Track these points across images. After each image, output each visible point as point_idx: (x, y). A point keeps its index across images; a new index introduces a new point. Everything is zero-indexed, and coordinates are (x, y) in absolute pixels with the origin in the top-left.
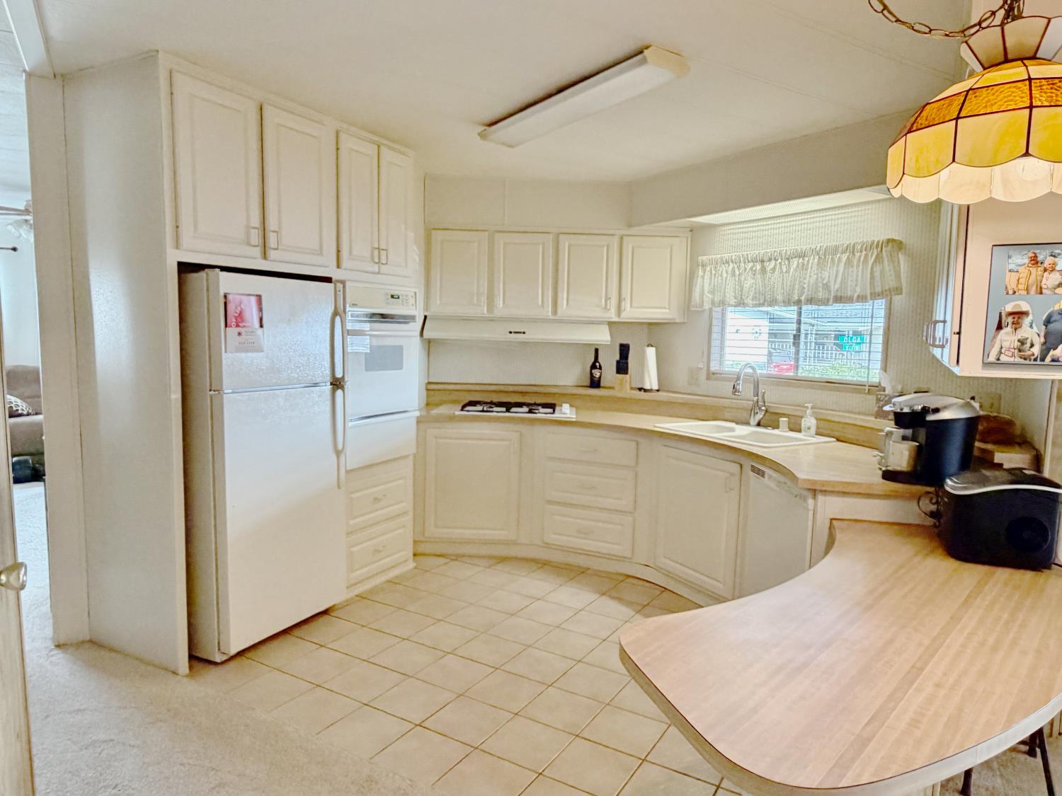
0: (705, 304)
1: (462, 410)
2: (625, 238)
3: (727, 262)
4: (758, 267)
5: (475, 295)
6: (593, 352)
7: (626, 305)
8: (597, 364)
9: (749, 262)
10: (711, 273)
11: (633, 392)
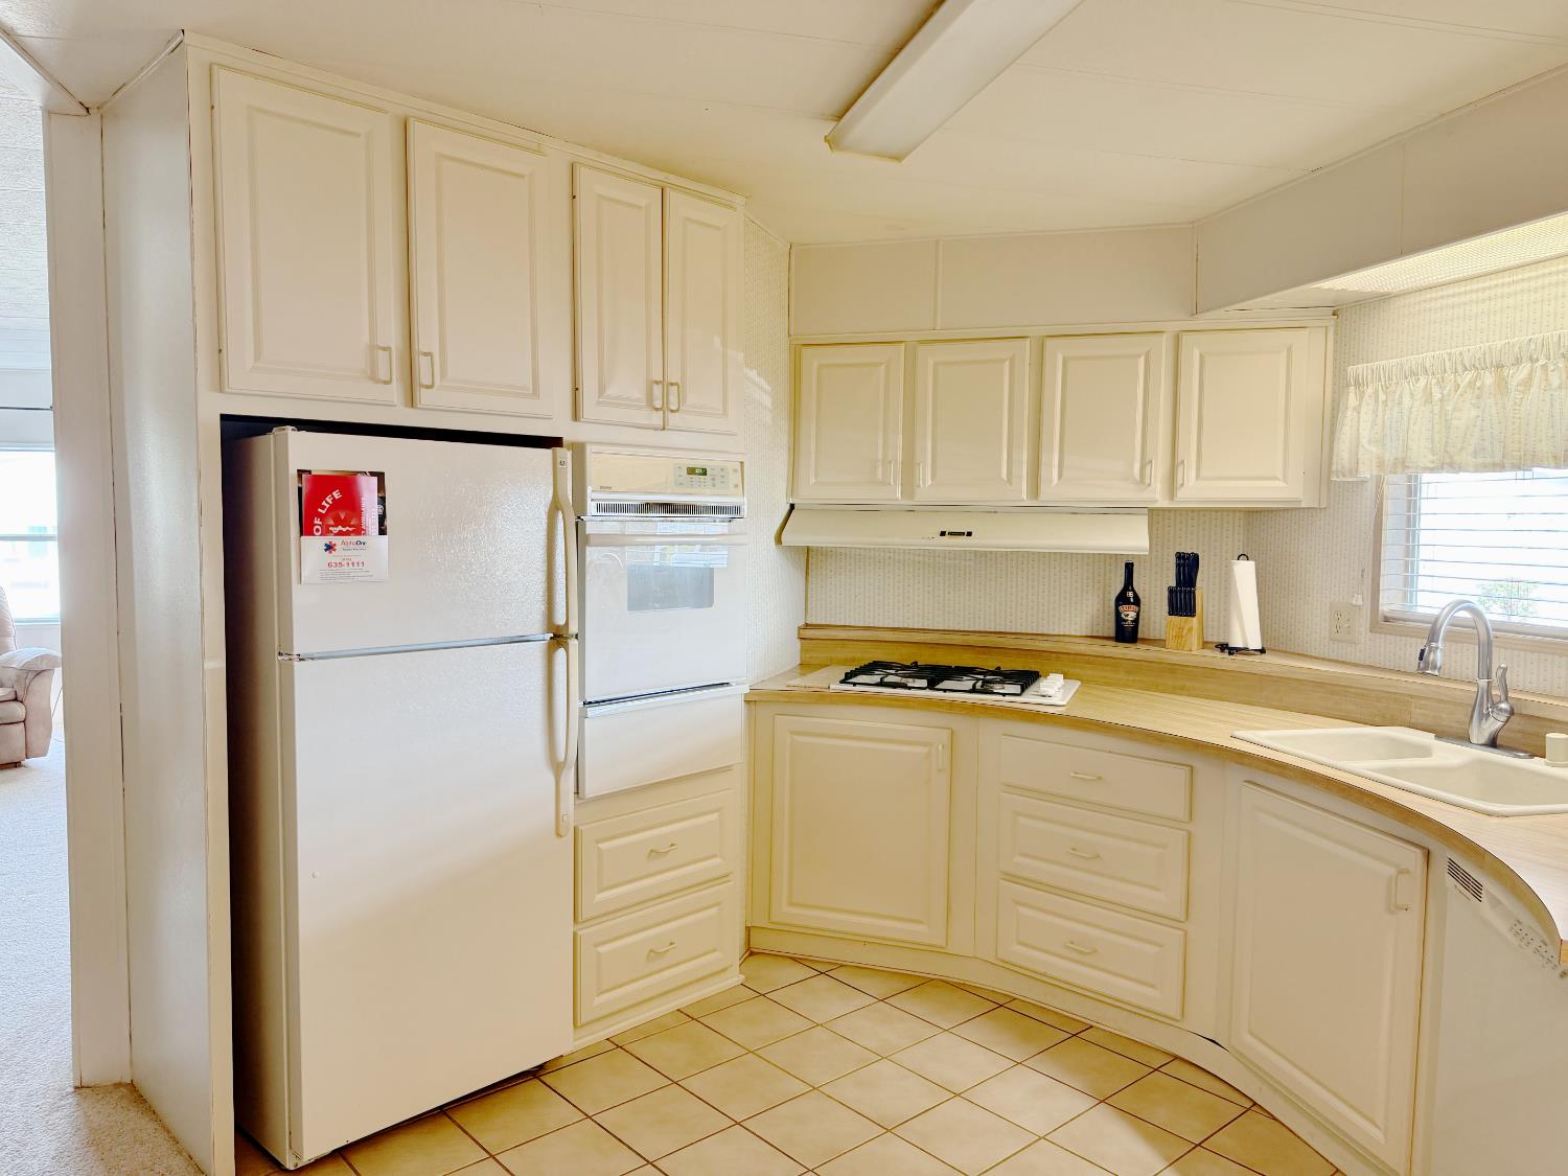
0: (1362, 468)
1: (842, 682)
2: (1185, 338)
3: (1414, 374)
4: (1489, 379)
5: (880, 464)
6: (1122, 571)
7: (1188, 475)
8: (1130, 594)
9: (1466, 369)
10: (1377, 401)
11: (1207, 652)
